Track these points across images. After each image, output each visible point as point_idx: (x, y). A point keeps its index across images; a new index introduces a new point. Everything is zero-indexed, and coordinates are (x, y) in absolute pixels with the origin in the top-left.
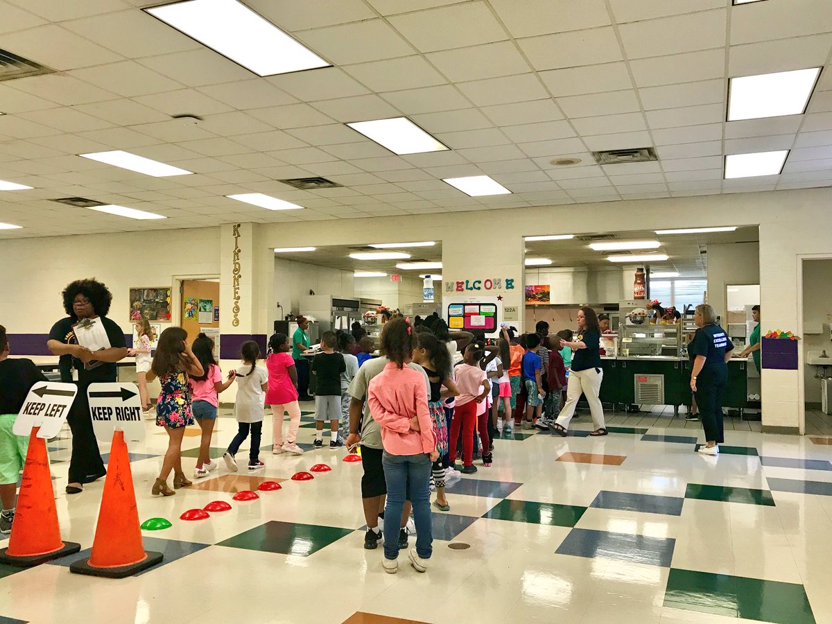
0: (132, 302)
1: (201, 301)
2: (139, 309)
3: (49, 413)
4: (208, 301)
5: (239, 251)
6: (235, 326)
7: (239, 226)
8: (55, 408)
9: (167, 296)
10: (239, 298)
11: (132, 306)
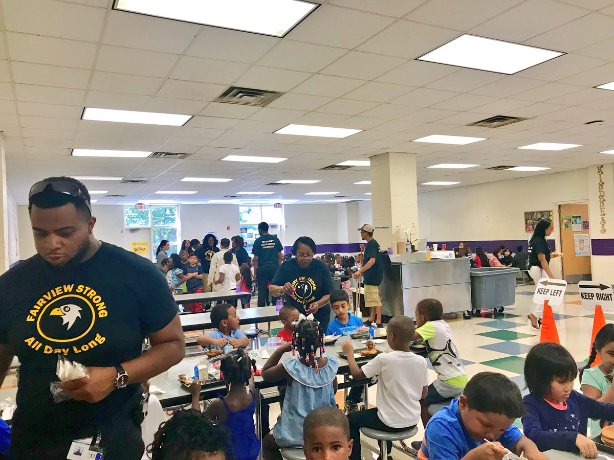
0: (526, 220)
1: (573, 217)
2: (531, 225)
3: (552, 293)
4: (578, 217)
5: (603, 183)
6: (601, 233)
7: (602, 166)
8: (556, 292)
9: (550, 216)
10: (604, 215)
11: (526, 223)
